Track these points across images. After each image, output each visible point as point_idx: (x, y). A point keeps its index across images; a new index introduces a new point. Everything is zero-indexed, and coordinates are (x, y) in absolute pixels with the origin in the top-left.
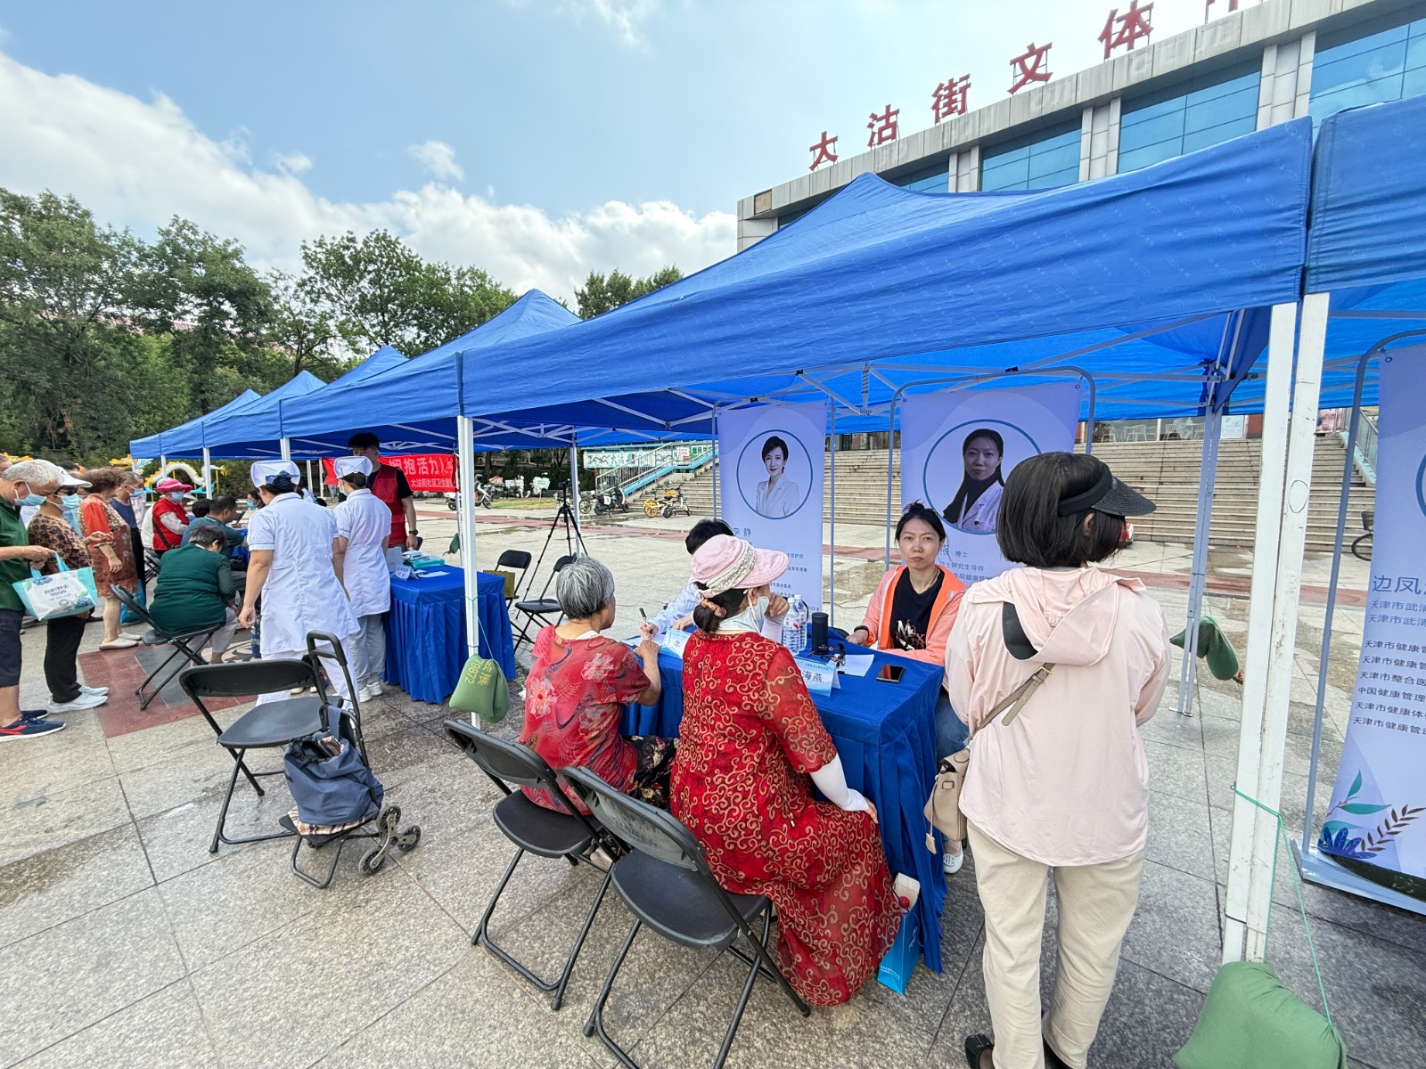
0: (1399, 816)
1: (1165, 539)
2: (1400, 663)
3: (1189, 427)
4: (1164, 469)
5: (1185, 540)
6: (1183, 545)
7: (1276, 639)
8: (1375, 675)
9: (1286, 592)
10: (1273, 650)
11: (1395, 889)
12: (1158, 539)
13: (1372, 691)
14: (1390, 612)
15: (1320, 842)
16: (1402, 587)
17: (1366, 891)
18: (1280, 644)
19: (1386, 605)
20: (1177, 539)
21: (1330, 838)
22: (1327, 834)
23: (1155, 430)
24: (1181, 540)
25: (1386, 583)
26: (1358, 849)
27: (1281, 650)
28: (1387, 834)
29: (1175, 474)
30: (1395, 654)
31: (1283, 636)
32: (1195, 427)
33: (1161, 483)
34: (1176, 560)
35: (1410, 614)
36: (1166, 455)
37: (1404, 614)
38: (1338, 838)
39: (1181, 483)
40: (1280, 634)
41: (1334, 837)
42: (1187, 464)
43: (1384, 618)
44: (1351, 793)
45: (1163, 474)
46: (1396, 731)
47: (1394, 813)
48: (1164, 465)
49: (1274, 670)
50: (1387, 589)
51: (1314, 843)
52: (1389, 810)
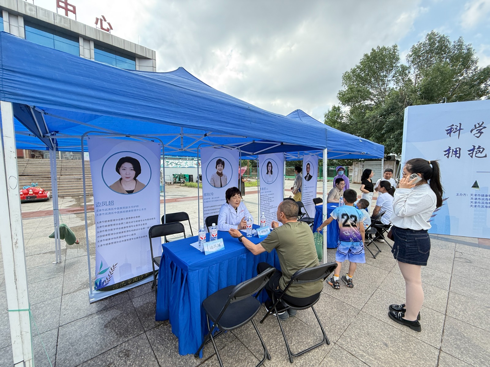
0: (112, 268)
1: (64, 196)
2: (106, 226)
3: (72, 155)
4: (62, 170)
5: (72, 195)
6: (71, 197)
7: (14, 241)
8: (101, 231)
9: (15, 221)
10: (14, 246)
11: (114, 289)
12: (61, 196)
13: (101, 236)
14: (101, 212)
15: (95, 288)
16: (103, 204)
17: (107, 295)
18: (16, 243)
19: (100, 210)
20: (68, 195)
21: (97, 284)
22: (96, 284)
23: (59, 156)
24: (70, 195)
25: (99, 204)
26: (105, 284)
27: (17, 245)
28: (110, 276)
29: (67, 172)
30: (105, 224)
31: (17, 239)
32: (74, 156)
33: (61, 175)
34: (67, 203)
35: (106, 212)
36: (62, 165)
37: (105, 212)
38: (99, 284)
39: (69, 175)
40: (16, 239)
41: (98, 284)
42: (71, 168)
43: (100, 214)
44: (101, 268)
45: (62, 172)
46: (108, 245)
47: (111, 268)
48: (62, 168)
49: (16, 254)
50: (100, 206)
51: (93, 289)
52: (110, 268)
